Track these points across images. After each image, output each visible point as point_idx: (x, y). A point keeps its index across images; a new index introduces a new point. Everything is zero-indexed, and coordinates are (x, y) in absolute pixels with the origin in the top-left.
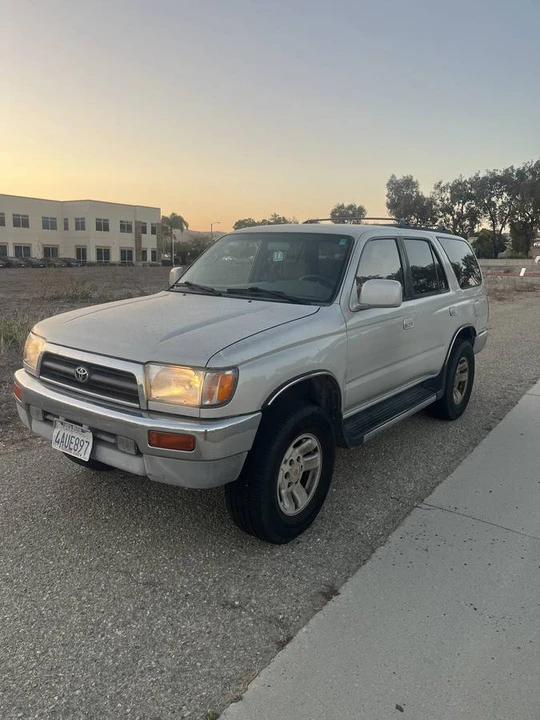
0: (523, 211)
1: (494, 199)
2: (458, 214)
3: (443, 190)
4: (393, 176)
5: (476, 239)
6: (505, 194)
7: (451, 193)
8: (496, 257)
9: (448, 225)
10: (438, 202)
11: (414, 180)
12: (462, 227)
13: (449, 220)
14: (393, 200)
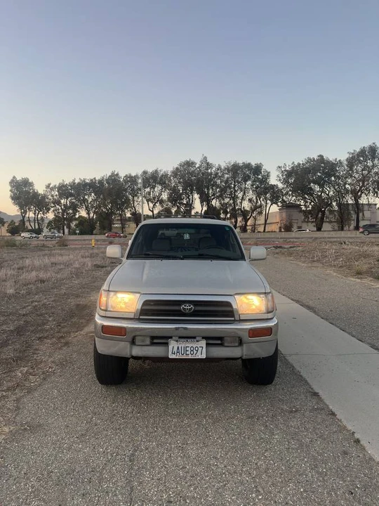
0: (105, 206)
1: (86, 197)
2: (64, 205)
3: (52, 189)
4: (14, 177)
5: (77, 222)
6: (93, 194)
7: (58, 191)
8: (92, 234)
9: (58, 213)
10: (50, 197)
11: (30, 181)
12: (67, 214)
13: (58, 209)
14: (15, 194)
